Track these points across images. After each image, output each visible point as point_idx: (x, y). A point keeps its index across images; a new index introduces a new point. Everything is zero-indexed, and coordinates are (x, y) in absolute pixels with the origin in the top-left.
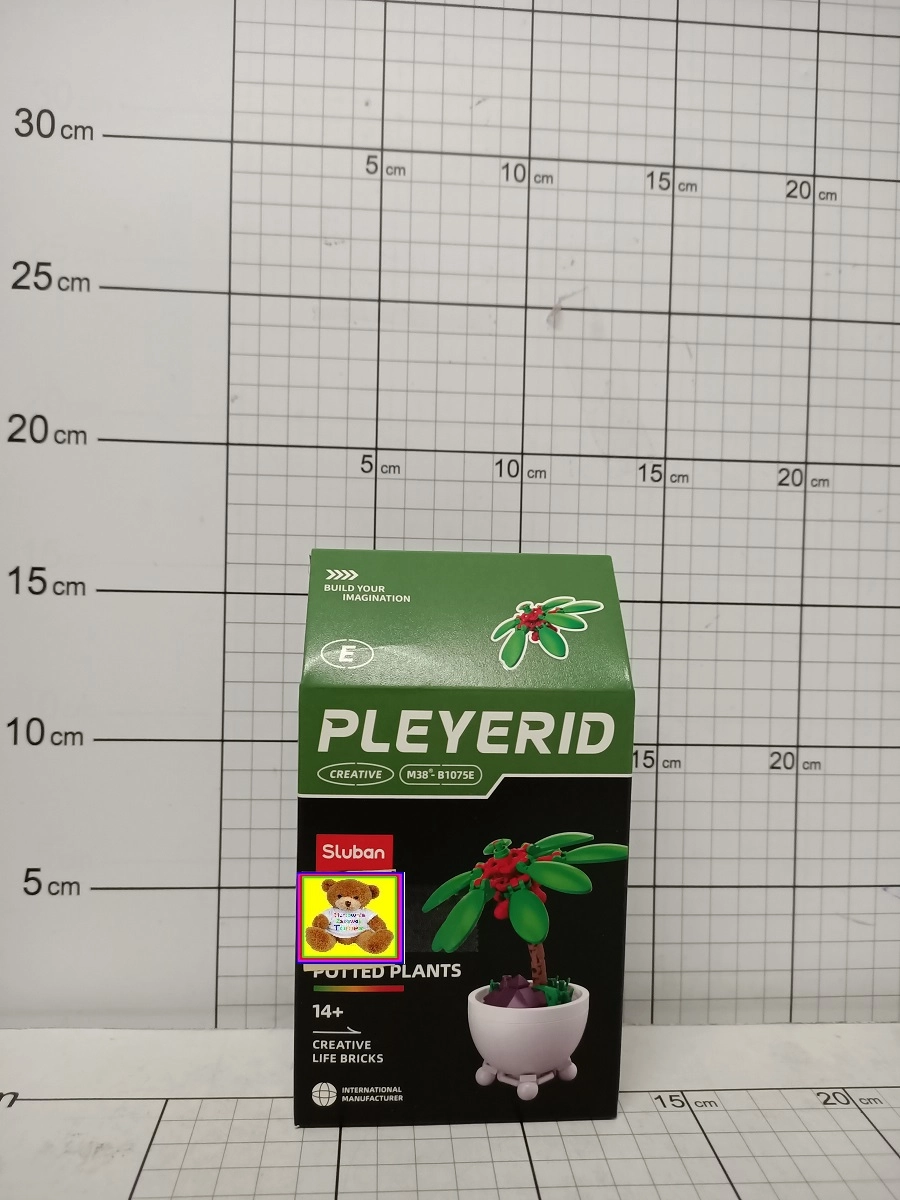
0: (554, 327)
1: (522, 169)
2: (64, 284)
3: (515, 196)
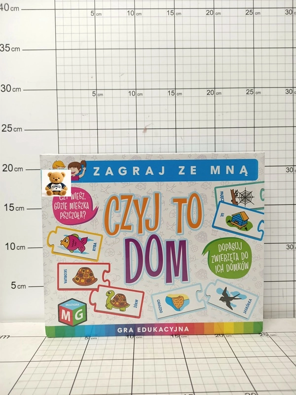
0: (145, 134)
1: (134, 92)
2: (15, 130)
3: (132, 100)
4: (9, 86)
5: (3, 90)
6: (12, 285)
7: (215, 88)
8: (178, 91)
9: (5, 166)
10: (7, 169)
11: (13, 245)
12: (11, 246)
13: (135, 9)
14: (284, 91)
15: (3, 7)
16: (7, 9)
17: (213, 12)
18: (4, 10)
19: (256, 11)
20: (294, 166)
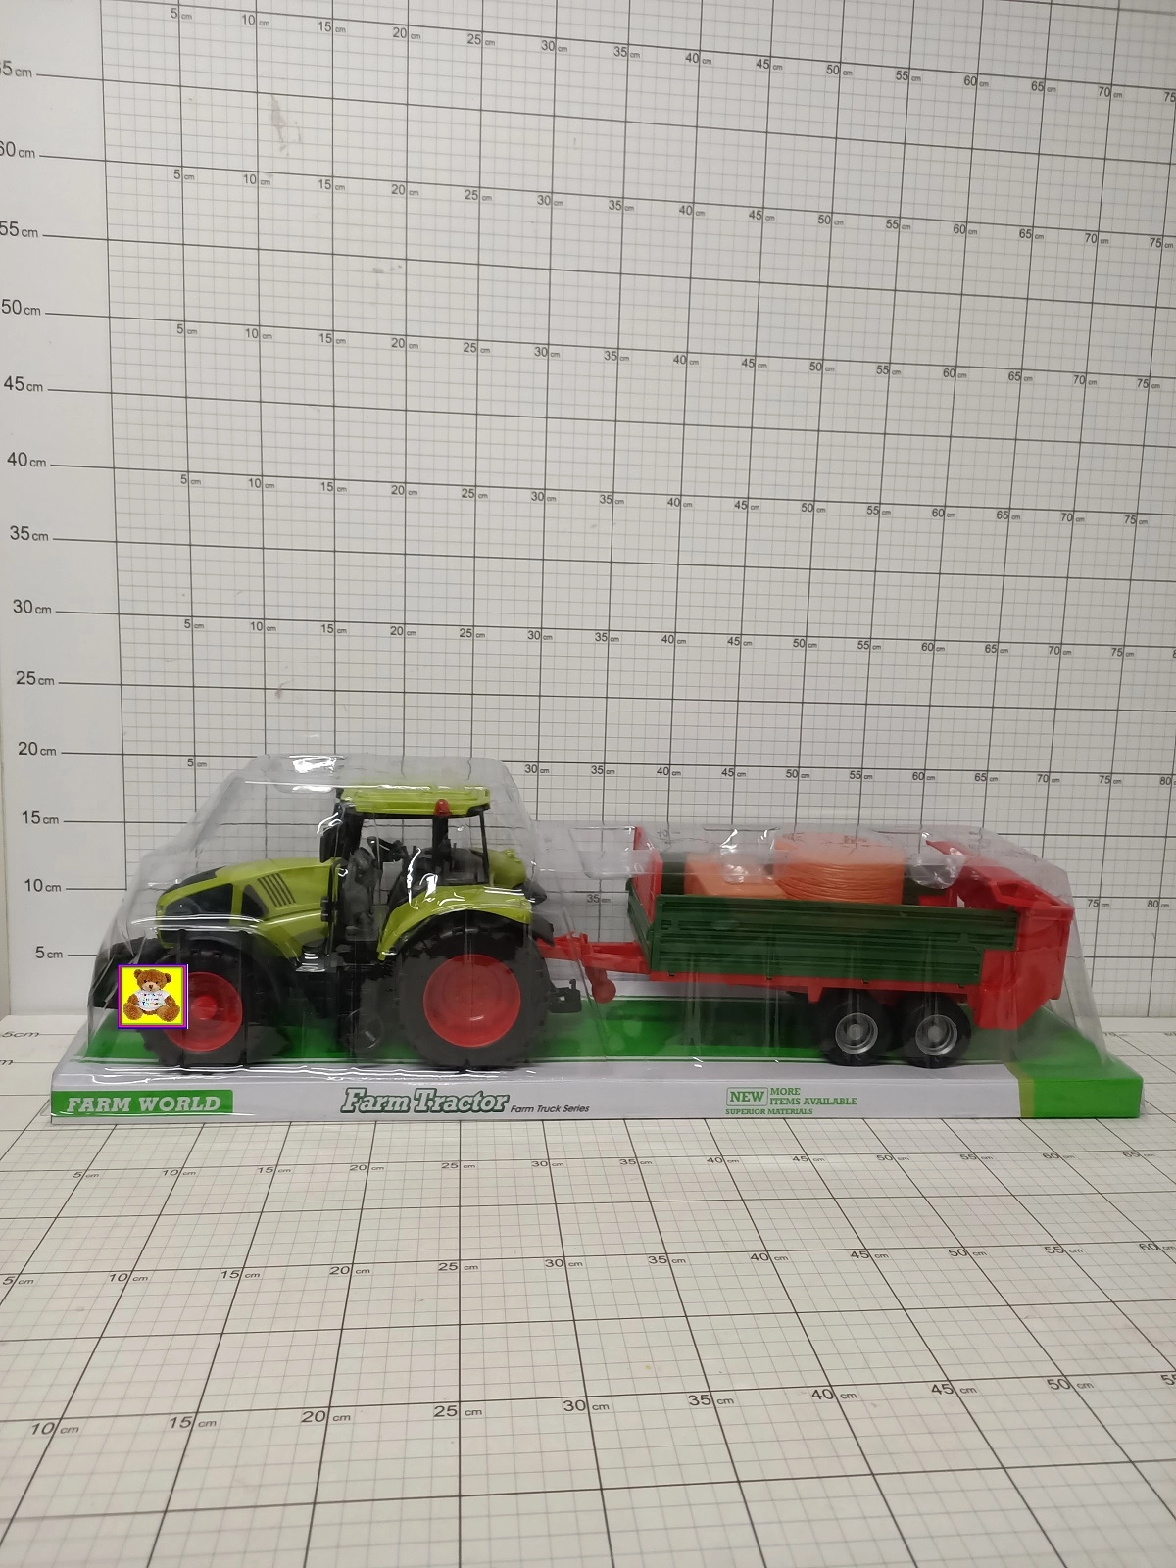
0: (279, 697)
1: (260, 624)
2: (41, 682)
3: (258, 637)
4: (28, 604)
5: (18, 609)
6: (38, 951)
7: (405, 624)
8: (339, 626)
9: (23, 745)
10: (27, 751)
11: (38, 883)
12: (35, 885)
13: (262, 476)
14: (525, 634)
15: (16, 459)
16: (23, 461)
17: (404, 490)
18: (17, 464)
19: (479, 491)
20: (538, 762)
